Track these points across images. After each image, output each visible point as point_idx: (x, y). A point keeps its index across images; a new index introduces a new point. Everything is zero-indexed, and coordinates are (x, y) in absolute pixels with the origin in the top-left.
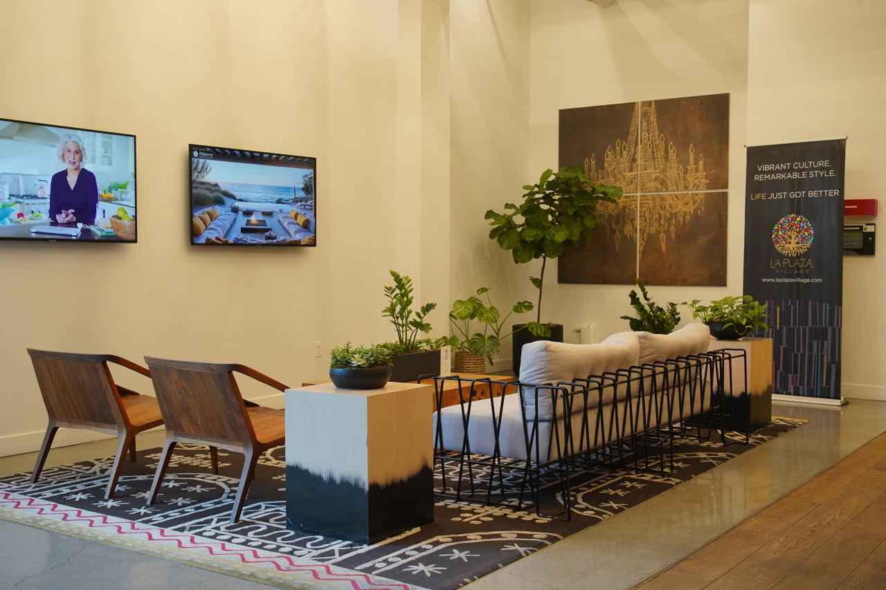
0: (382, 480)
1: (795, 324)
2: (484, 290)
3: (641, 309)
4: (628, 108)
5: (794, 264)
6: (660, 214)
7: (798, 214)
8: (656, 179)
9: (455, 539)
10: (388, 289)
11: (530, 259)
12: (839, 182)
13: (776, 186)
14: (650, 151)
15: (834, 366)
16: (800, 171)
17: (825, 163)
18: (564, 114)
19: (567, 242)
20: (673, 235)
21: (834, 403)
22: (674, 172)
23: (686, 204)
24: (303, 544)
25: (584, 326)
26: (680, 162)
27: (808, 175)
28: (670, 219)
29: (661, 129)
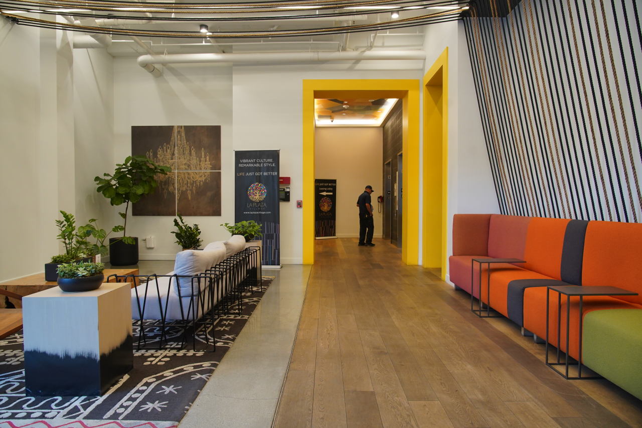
0: (107, 351)
2: (93, 220)
3: (181, 228)
4: (170, 129)
5: (258, 205)
6: (187, 181)
7: (259, 183)
8: (185, 164)
9: (158, 378)
10: (58, 222)
11: (121, 203)
12: (277, 168)
13: (249, 170)
14: (182, 150)
15: (277, 251)
16: (260, 163)
17: (271, 160)
18: (134, 129)
19: (142, 195)
20: (194, 192)
21: (277, 267)
22: (194, 161)
23: (201, 176)
25: (148, 237)
26: (197, 157)
27: (263, 165)
28: (193, 184)
29: (187, 140)
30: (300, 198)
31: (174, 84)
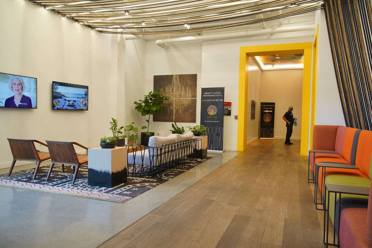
0: (115, 172)
1: (212, 132)
2: (133, 123)
3: (175, 128)
4: (171, 76)
5: (212, 118)
6: (180, 104)
7: (213, 105)
8: (179, 95)
9: (133, 186)
10: (111, 122)
11: (146, 115)
12: (223, 97)
13: (208, 98)
14: (177, 87)
15: (221, 143)
16: (214, 95)
17: (220, 93)
18: (155, 77)
19: (156, 111)
20: (183, 109)
21: (221, 152)
22: (183, 93)
23: (186, 101)
24: (94, 188)
25: (160, 133)
26: (185, 91)
27: (216, 95)
28: (182, 105)
29: (180, 82)
30: (237, 114)
31: (174, 53)
